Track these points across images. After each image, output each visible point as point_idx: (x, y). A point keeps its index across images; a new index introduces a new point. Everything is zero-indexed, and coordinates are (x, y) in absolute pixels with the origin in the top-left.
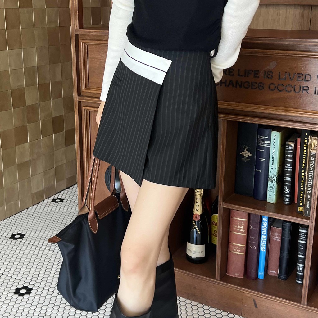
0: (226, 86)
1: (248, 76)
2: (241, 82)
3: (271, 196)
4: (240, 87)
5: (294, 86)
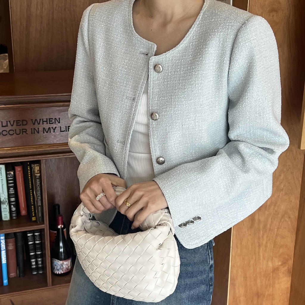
3: (6, 215)
5: (16, 130)
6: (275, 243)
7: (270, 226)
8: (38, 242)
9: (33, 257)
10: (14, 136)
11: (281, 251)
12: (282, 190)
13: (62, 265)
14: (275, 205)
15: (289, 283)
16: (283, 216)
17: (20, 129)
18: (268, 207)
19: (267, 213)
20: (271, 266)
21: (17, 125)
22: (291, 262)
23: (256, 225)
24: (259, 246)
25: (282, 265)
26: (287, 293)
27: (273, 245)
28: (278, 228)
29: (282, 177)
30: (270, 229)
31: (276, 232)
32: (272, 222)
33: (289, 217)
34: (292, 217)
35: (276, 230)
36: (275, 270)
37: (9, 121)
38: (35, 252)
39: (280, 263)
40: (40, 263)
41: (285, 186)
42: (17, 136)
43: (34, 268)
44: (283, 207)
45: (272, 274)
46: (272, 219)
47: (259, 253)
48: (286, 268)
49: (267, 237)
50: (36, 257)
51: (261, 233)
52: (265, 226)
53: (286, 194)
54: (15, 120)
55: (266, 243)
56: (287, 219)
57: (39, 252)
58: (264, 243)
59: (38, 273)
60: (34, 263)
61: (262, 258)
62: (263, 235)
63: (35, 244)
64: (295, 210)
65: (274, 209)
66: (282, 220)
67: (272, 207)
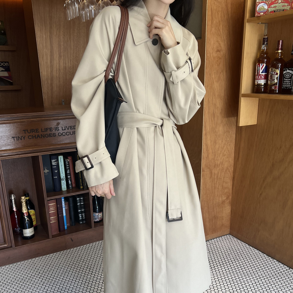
0: (35, 138)
1: (47, 131)
2: (44, 135)
3: (64, 187)
4: (44, 137)
5: (70, 132)
6: (222, 186)
7: (220, 176)
8: (82, 203)
9: (80, 213)
10: (69, 136)
11: (226, 191)
12: (225, 155)
13: (98, 216)
14: (222, 164)
15: (230, 210)
16: (226, 171)
17: (73, 132)
18: (218, 165)
19: (218, 169)
20: (221, 200)
21: (71, 129)
22: (231, 197)
23: (213, 176)
24: (215, 188)
25: (226, 199)
26: (229, 216)
27: (221, 188)
28: (224, 178)
29: (225, 148)
30: (220, 178)
31: (223, 180)
32: (221, 174)
33: (229, 171)
34: (230, 171)
35: (223, 178)
36: (223, 202)
37: (66, 127)
38: (81, 209)
39: (225, 198)
40: (84, 216)
42: (71, 135)
43: (80, 220)
44: (226, 165)
45: (221, 205)
46: (221, 172)
47: (215, 192)
48: (228, 201)
49: (219, 183)
50: (82, 212)
51: (216, 181)
52: (217, 176)
53: (227, 157)
54: (69, 126)
55: (218, 186)
57: (83, 209)
58: (217, 186)
59: (83, 223)
60: (80, 217)
61: (216, 195)
62: (217, 182)
63: (81, 205)
64: (232, 167)
65: (221, 167)
67: (221, 165)
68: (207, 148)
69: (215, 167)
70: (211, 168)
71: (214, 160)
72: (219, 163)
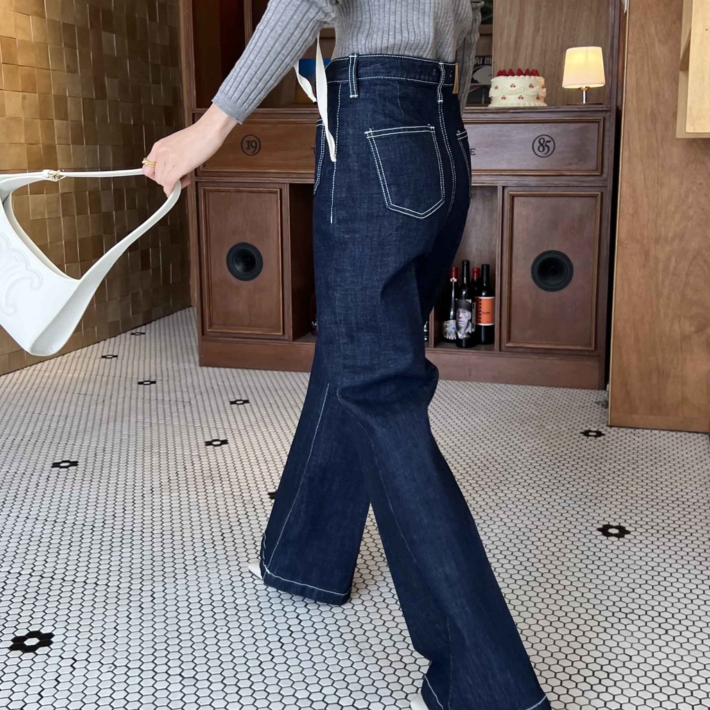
6: (683, 296)
7: (675, 268)
11: (695, 310)
16: (694, 258)
18: (669, 239)
20: (678, 330)
23: (652, 264)
25: (695, 332)
27: (679, 299)
28: (687, 275)
30: (674, 274)
31: (684, 280)
32: (677, 264)
33: (705, 261)
35: (684, 276)
36: (686, 338)
39: (693, 329)
41: (695, 212)
44: (694, 243)
45: (679, 343)
46: (676, 260)
49: (670, 284)
51: (661, 277)
52: (666, 267)
55: (669, 293)
56: (702, 264)
58: (666, 292)
61: (662, 315)
62: (663, 281)
65: (679, 245)
66: (693, 263)
67: (676, 242)
68: (634, 191)
69: (657, 241)
70: (645, 242)
71: (656, 224)
72: (670, 234)
